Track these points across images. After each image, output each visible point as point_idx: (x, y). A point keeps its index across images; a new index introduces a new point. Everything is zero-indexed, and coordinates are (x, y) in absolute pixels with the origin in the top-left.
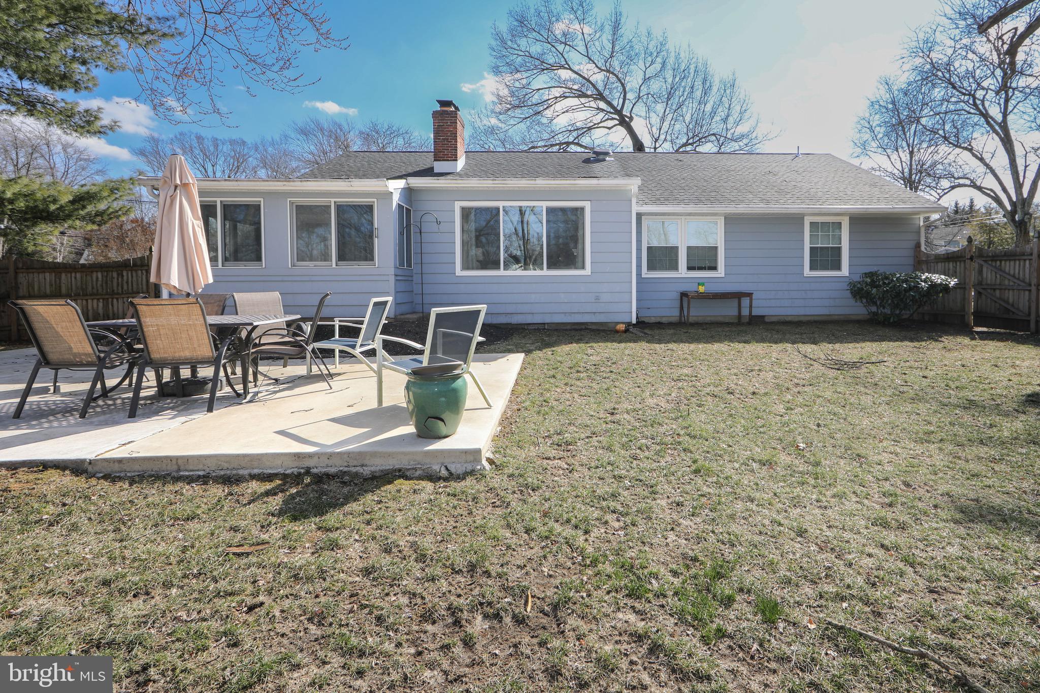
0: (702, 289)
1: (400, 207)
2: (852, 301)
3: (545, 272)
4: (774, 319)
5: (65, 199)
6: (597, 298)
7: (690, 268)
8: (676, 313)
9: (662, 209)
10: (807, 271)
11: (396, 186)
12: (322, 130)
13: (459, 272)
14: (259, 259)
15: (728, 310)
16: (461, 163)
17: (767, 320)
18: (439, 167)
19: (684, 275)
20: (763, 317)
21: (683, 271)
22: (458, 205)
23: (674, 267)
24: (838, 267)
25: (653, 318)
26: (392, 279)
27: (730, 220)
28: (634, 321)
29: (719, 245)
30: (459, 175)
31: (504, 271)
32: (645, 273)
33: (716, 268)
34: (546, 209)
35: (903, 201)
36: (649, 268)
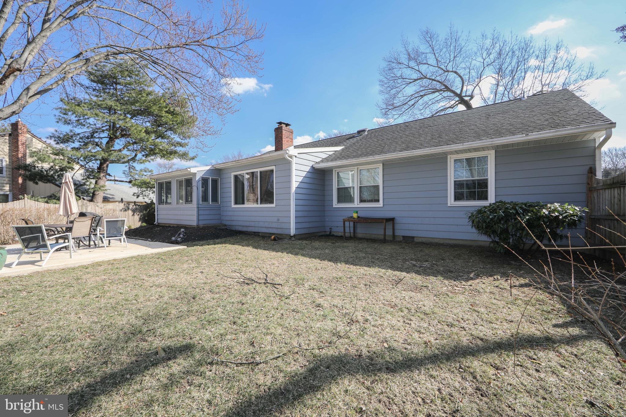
0: (355, 215)
1: (205, 178)
3: (259, 205)
4: (420, 240)
6: (278, 220)
7: (362, 201)
9: (334, 163)
10: (451, 201)
15: (377, 231)
17: (416, 240)
19: (356, 206)
20: (413, 238)
21: (356, 203)
22: (232, 174)
23: (352, 200)
24: (484, 198)
25: (340, 233)
27: (386, 164)
28: (293, 234)
29: (380, 184)
31: (247, 205)
32: (335, 204)
33: (378, 201)
34: (261, 172)
35: (556, 126)
36: (339, 201)
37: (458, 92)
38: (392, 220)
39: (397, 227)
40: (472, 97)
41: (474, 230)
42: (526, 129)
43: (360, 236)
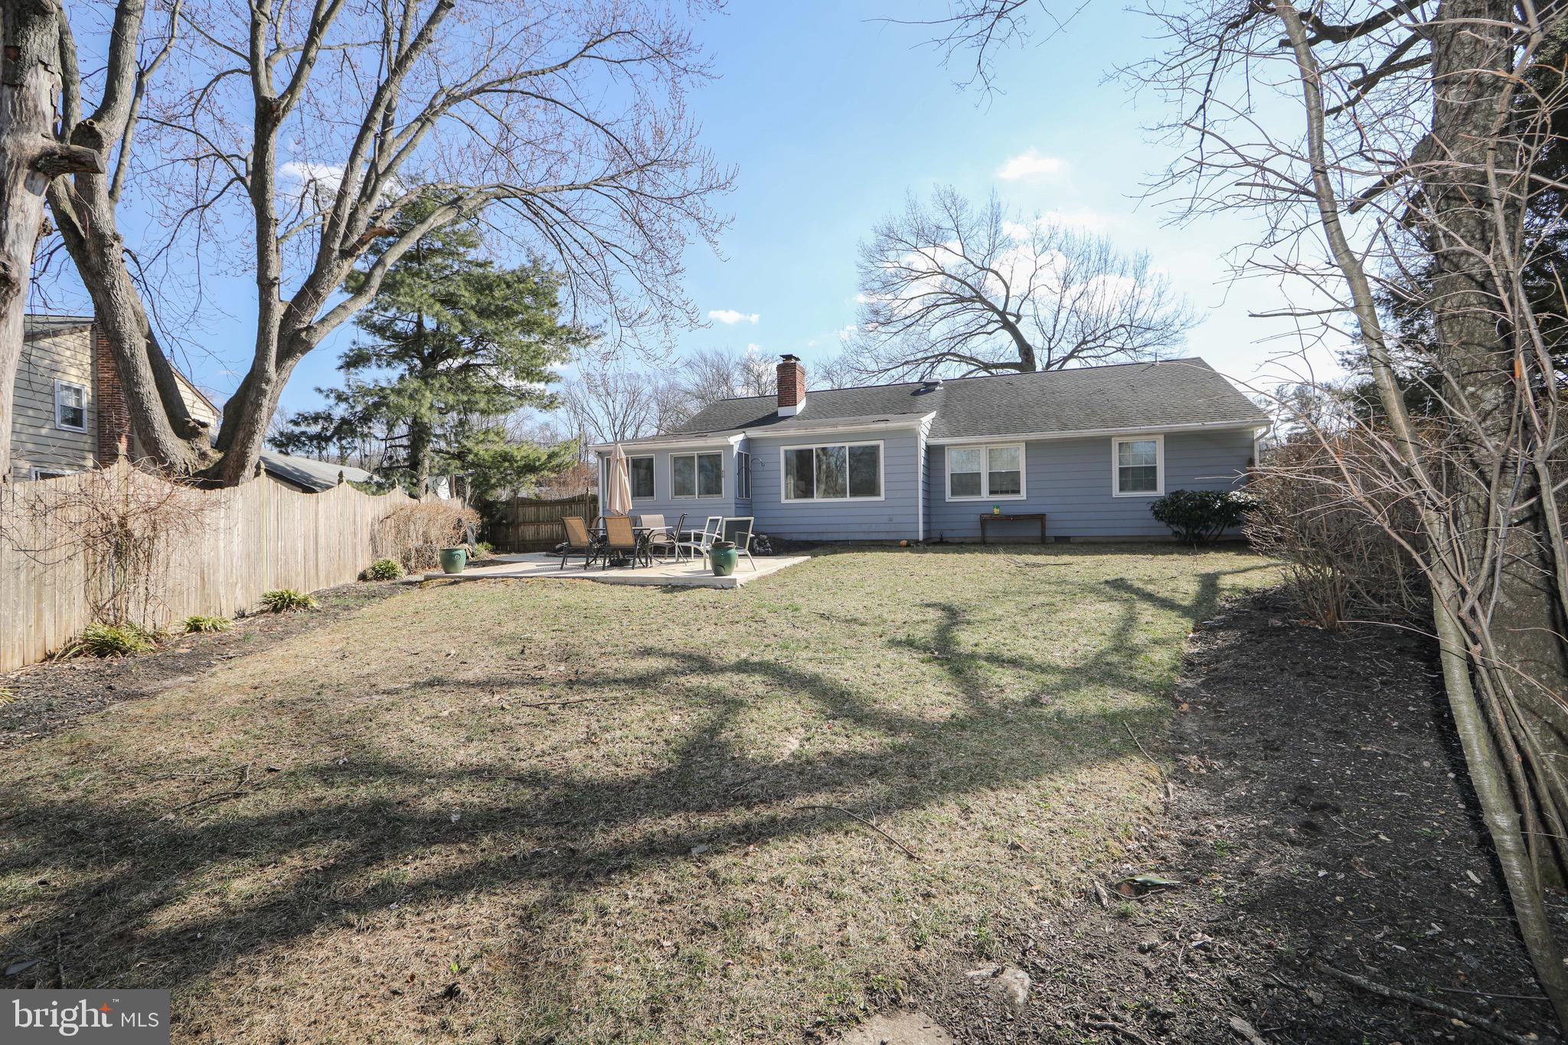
0: (996, 511)
1: (739, 454)
2: (1155, 522)
3: (848, 499)
4: (1080, 540)
5: (544, 458)
6: (891, 520)
7: (991, 492)
8: (979, 533)
10: (1116, 492)
11: (736, 440)
12: (705, 360)
13: (784, 501)
14: (652, 494)
15: (1028, 532)
16: (801, 406)
17: (1072, 540)
18: (783, 411)
19: (984, 499)
20: (1069, 538)
21: (985, 495)
22: (783, 449)
23: (977, 490)
24: (1154, 487)
25: (957, 539)
26: (733, 506)
27: (1029, 445)
28: (921, 538)
29: (1020, 470)
30: (797, 417)
31: (817, 499)
32: (949, 497)
33: (1018, 492)
34: (850, 448)
35: (1224, 417)
36: (953, 493)
37: (1001, 308)
38: (1041, 518)
39: (1048, 524)
40: (1018, 317)
41: (1163, 524)
42: (1195, 415)
43: (990, 540)
